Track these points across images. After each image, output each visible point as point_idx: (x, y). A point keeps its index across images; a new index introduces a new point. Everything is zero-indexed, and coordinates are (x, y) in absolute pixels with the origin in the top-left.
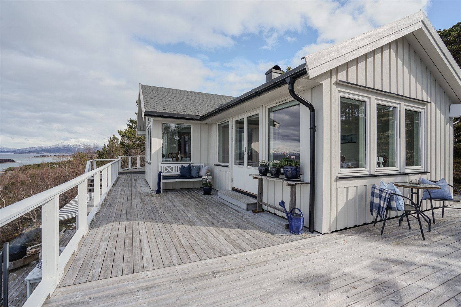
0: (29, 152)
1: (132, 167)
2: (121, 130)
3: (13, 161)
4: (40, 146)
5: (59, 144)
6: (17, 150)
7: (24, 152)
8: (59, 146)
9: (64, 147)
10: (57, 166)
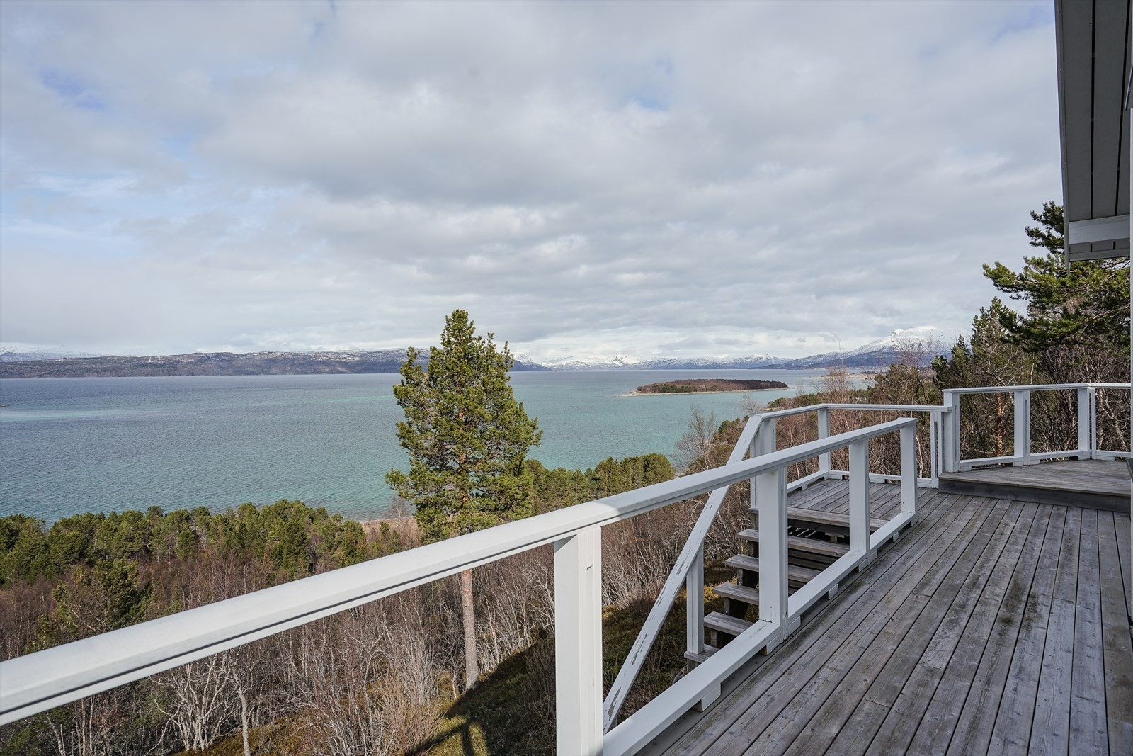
0: (811, 367)
1: (1034, 449)
2: (998, 264)
3: (784, 386)
4: (832, 351)
5: (871, 345)
6: (793, 361)
7: (803, 366)
8: (871, 350)
9: (881, 352)
10: (865, 399)
